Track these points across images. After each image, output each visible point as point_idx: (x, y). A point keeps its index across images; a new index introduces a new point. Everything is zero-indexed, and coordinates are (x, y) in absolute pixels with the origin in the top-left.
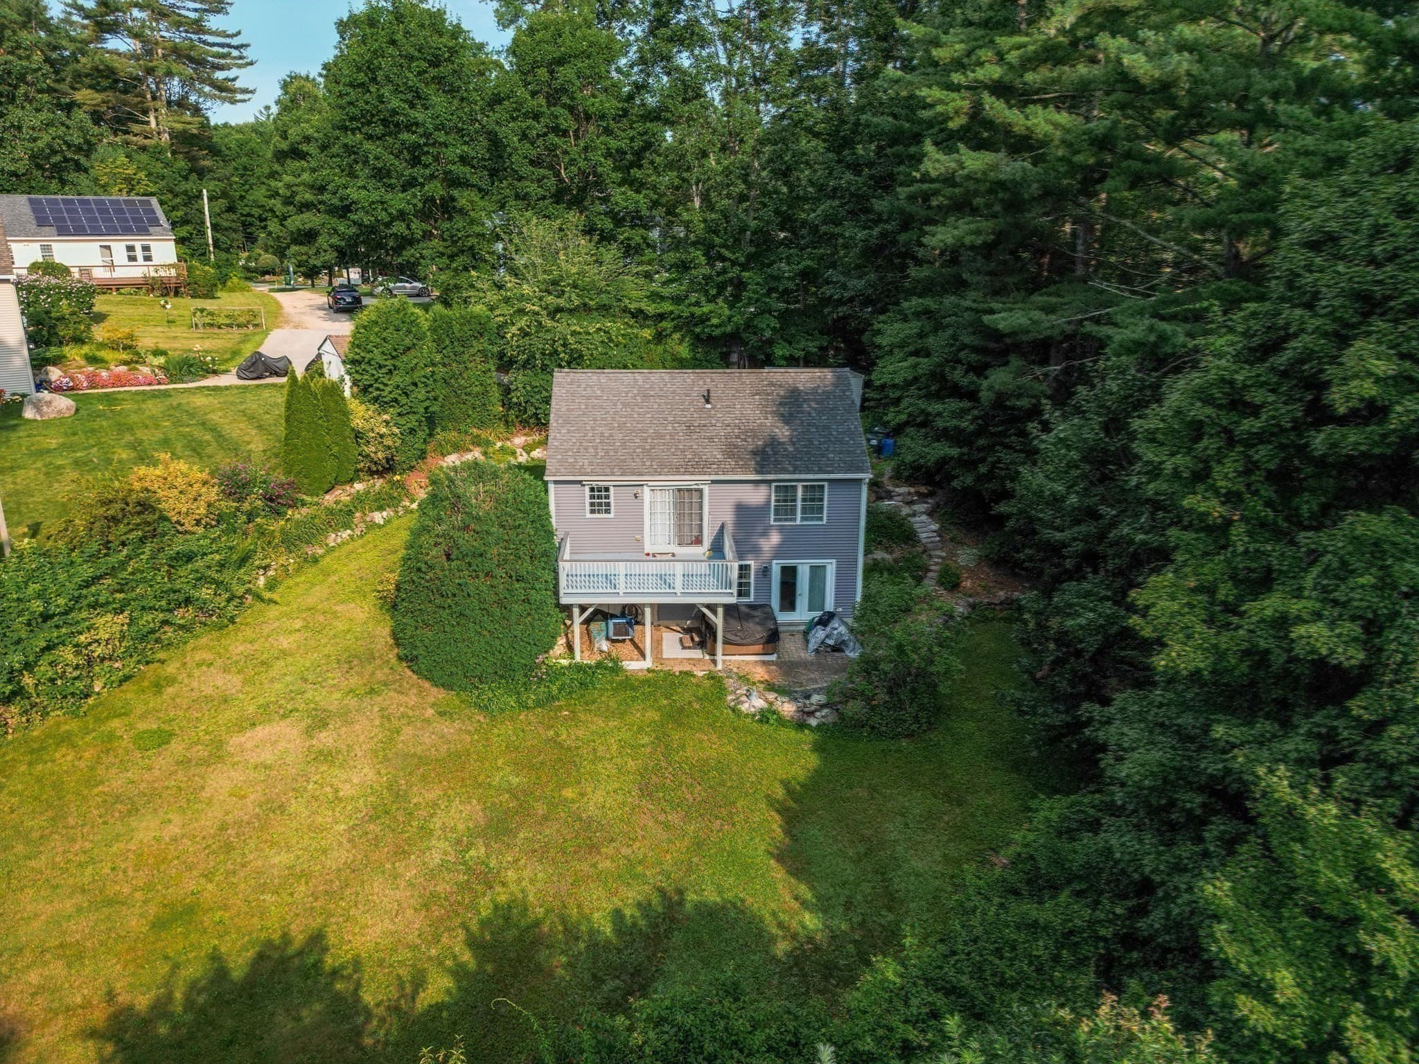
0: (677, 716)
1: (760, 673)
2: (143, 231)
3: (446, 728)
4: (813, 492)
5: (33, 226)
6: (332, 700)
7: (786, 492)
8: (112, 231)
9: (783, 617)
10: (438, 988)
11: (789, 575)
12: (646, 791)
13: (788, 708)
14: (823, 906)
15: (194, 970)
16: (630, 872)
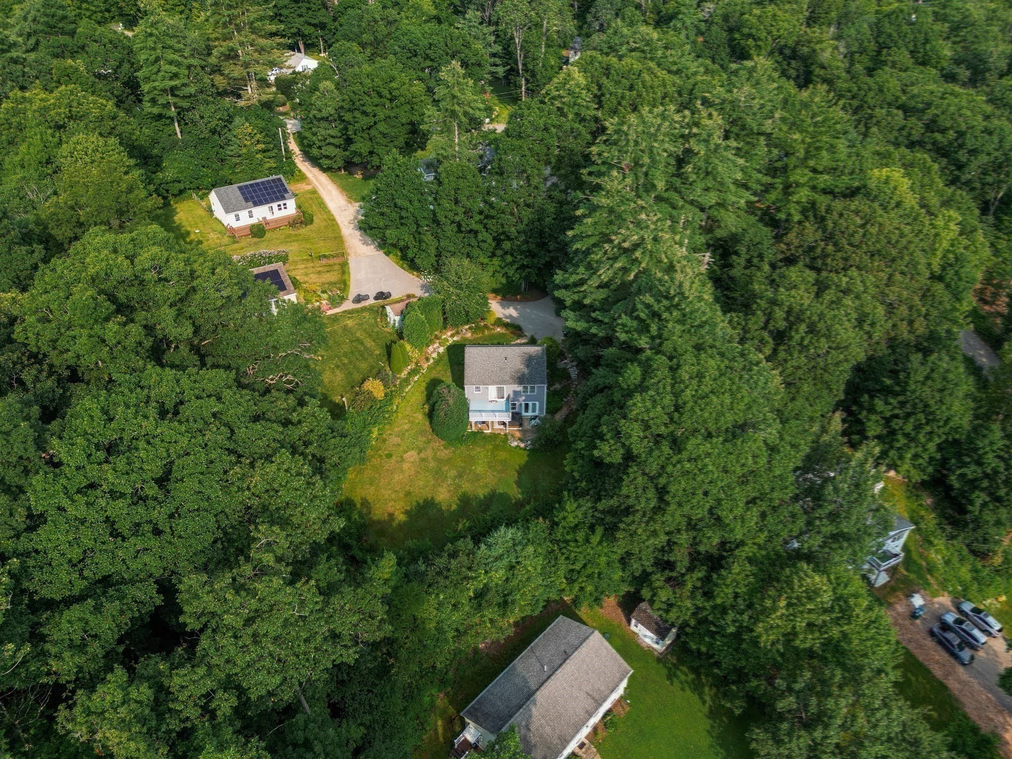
0: (496, 447)
1: (518, 434)
2: (283, 198)
3: (447, 452)
4: (533, 388)
5: (244, 203)
6: (421, 444)
7: (525, 388)
8: (272, 201)
9: (524, 414)
10: (454, 507)
11: (527, 405)
12: (490, 467)
13: (522, 445)
14: (522, 493)
15: (414, 504)
16: (486, 486)
